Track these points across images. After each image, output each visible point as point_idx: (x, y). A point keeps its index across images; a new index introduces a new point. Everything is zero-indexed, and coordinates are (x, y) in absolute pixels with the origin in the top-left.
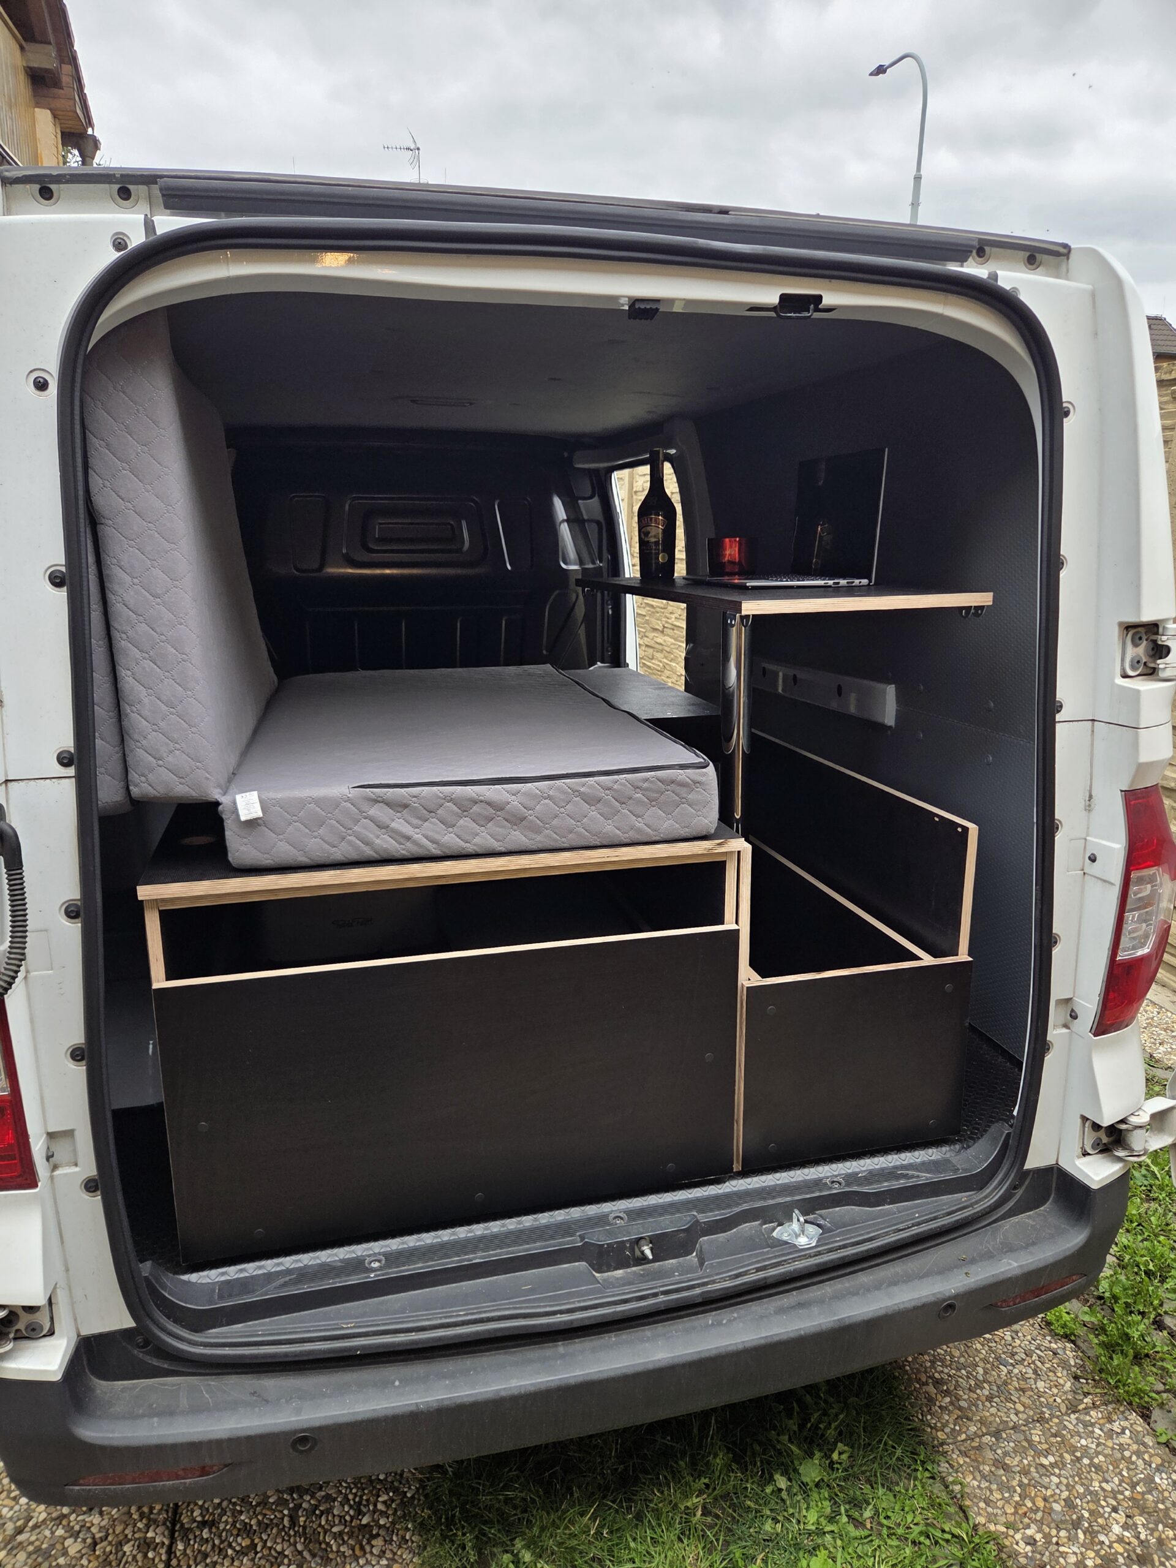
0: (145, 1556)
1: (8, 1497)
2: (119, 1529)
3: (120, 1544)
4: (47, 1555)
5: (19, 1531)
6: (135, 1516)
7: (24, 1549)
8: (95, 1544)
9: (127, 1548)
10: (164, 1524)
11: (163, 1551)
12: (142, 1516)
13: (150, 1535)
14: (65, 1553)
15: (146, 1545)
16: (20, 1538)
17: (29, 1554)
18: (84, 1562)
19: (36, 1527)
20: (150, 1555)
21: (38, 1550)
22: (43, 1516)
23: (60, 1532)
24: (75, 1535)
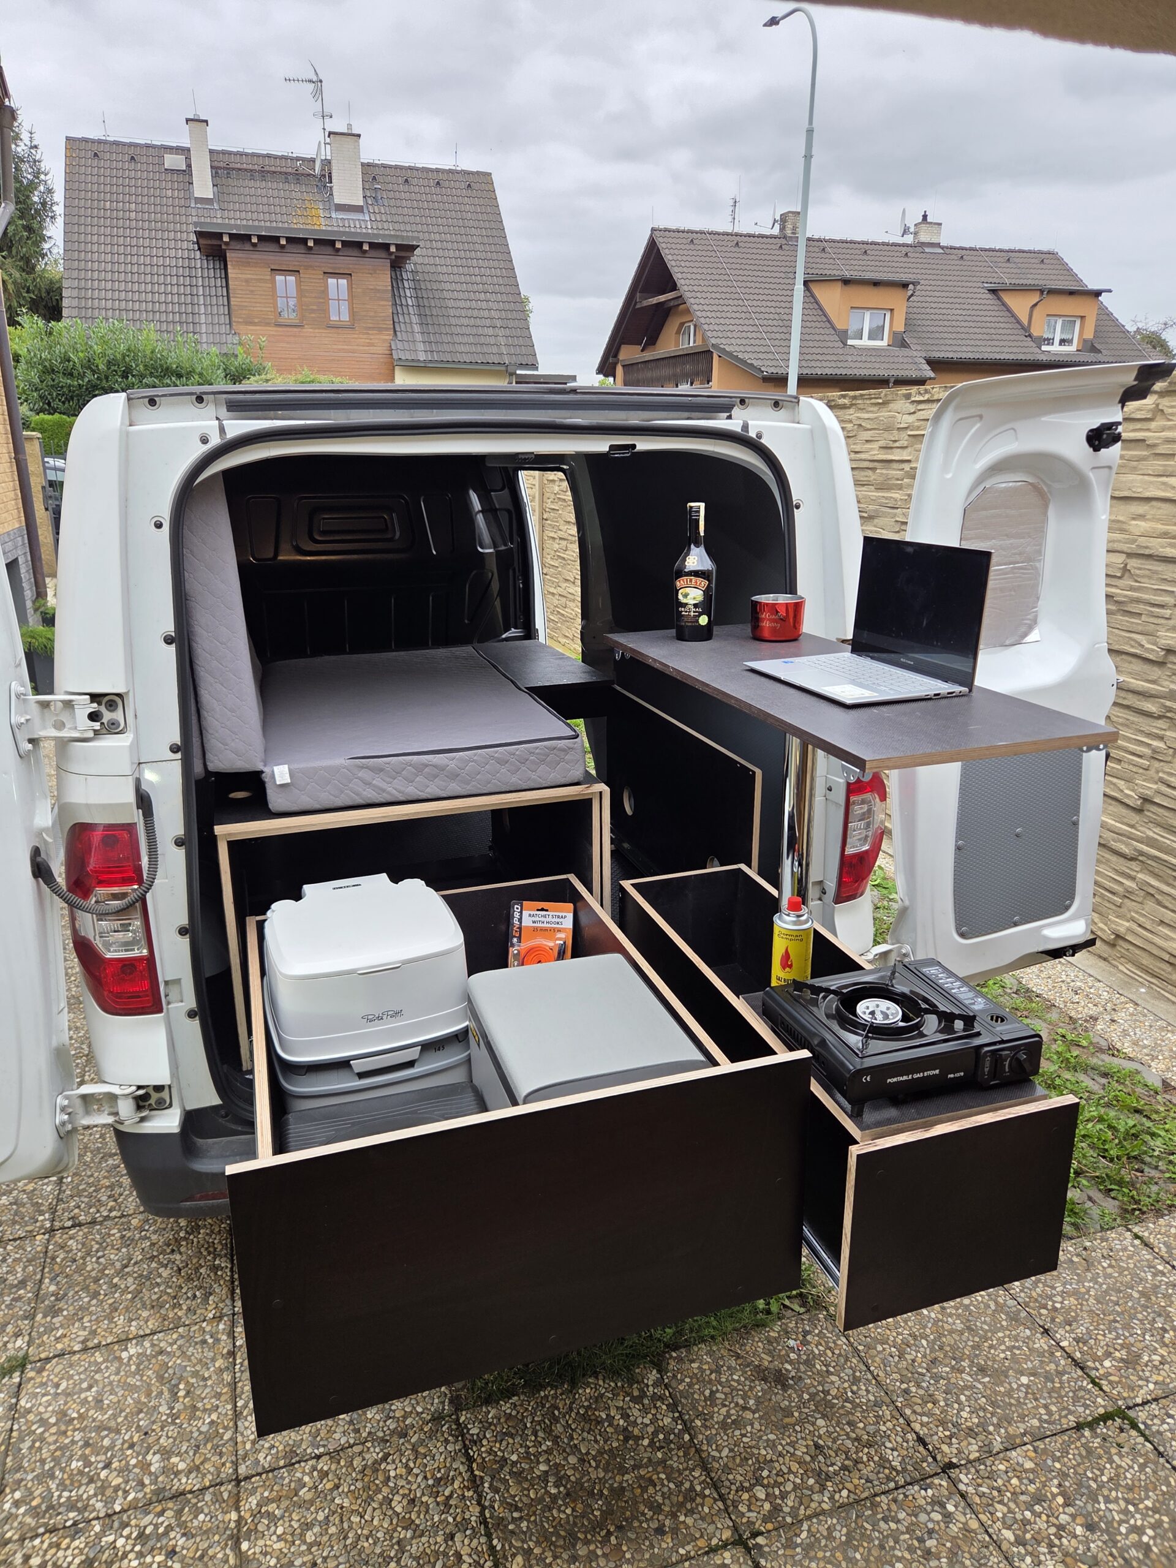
0: (216, 1274)
1: (113, 1248)
2: (195, 1261)
3: (197, 1270)
4: (148, 1278)
5: (126, 1266)
6: (205, 1253)
7: (131, 1275)
8: (180, 1270)
9: (202, 1271)
10: (225, 1255)
11: (228, 1270)
12: (209, 1253)
13: (217, 1262)
14: (160, 1276)
15: (215, 1269)
16: (126, 1270)
17: (135, 1279)
18: (174, 1279)
19: (136, 1263)
20: (219, 1273)
21: (141, 1276)
22: (140, 1257)
23: (154, 1265)
24: (166, 1266)
